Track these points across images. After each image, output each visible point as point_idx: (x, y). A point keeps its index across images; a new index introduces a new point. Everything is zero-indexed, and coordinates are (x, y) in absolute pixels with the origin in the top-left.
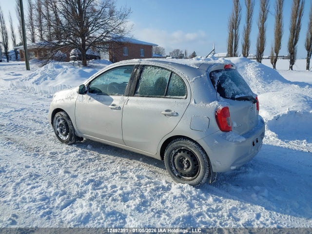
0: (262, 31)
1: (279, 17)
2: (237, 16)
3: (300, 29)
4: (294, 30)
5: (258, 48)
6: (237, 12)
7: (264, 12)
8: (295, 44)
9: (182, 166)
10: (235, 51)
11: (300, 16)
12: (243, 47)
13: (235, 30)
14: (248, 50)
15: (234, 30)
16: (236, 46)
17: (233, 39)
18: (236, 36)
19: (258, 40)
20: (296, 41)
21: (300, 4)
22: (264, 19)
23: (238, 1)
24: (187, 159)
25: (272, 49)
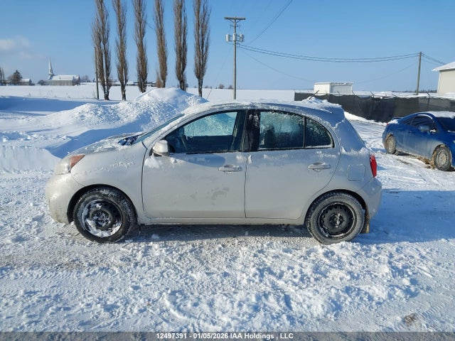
0: (141, 48)
1: (161, 33)
2: (104, 23)
3: (186, 50)
4: (180, 51)
5: (139, 71)
6: (103, 18)
7: (141, 23)
8: (184, 69)
9: (333, 224)
10: (108, 75)
11: (184, 35)
12: (118, 69)
13: (104, 45)
14: (126, 74)
15: (102, 43)
16: (108, 68)
17: (102, 58)
18: (106, 53)
19: (138, 61)
20: (184, 65)
21: (183, 19)
22: (141, 33)
23: (101, 2)
24: (339, 215)
25: (158, 73)
